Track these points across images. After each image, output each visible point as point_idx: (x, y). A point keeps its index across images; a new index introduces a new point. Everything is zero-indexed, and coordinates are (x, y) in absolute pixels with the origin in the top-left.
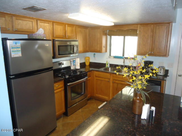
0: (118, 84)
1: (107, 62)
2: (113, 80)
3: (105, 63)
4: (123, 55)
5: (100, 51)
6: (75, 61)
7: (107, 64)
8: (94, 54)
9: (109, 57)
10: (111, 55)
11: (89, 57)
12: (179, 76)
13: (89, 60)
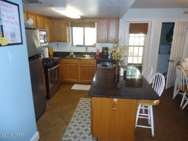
0: (85, 67)
1: (71, 50)
2: (81, 64)
3: (69, 51)
4: (84, 44)
5: (65, 41)
6: (44, 50)
7: (71, 52)
8: (58, 44)
9: (72, 46)
10: (74, 44)
11: (52, 47)
12: (125, 57)
13: (53, 50)
